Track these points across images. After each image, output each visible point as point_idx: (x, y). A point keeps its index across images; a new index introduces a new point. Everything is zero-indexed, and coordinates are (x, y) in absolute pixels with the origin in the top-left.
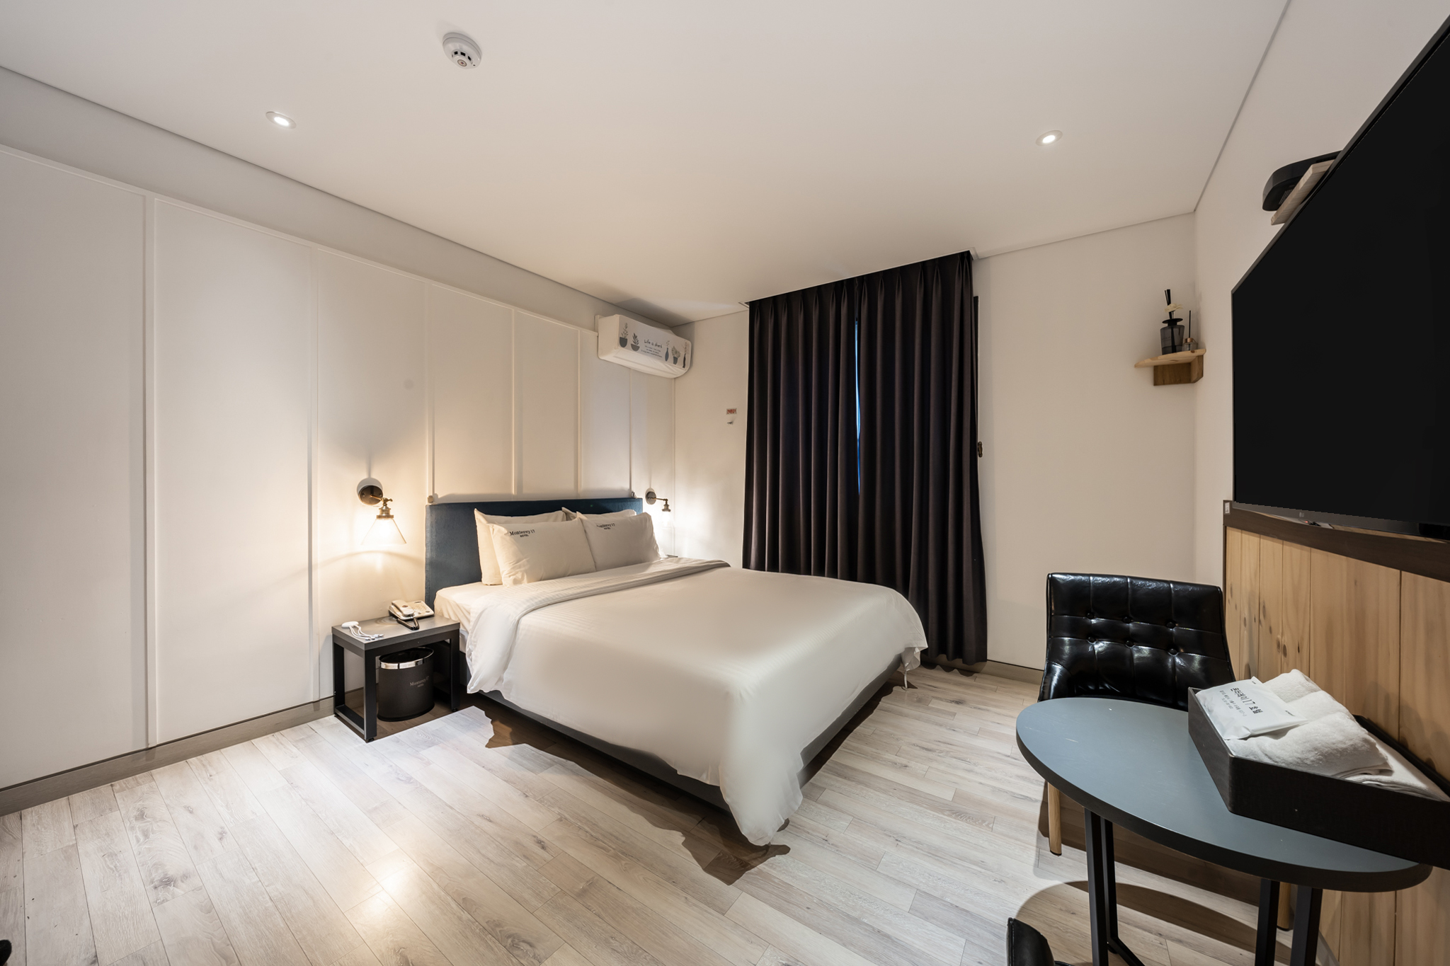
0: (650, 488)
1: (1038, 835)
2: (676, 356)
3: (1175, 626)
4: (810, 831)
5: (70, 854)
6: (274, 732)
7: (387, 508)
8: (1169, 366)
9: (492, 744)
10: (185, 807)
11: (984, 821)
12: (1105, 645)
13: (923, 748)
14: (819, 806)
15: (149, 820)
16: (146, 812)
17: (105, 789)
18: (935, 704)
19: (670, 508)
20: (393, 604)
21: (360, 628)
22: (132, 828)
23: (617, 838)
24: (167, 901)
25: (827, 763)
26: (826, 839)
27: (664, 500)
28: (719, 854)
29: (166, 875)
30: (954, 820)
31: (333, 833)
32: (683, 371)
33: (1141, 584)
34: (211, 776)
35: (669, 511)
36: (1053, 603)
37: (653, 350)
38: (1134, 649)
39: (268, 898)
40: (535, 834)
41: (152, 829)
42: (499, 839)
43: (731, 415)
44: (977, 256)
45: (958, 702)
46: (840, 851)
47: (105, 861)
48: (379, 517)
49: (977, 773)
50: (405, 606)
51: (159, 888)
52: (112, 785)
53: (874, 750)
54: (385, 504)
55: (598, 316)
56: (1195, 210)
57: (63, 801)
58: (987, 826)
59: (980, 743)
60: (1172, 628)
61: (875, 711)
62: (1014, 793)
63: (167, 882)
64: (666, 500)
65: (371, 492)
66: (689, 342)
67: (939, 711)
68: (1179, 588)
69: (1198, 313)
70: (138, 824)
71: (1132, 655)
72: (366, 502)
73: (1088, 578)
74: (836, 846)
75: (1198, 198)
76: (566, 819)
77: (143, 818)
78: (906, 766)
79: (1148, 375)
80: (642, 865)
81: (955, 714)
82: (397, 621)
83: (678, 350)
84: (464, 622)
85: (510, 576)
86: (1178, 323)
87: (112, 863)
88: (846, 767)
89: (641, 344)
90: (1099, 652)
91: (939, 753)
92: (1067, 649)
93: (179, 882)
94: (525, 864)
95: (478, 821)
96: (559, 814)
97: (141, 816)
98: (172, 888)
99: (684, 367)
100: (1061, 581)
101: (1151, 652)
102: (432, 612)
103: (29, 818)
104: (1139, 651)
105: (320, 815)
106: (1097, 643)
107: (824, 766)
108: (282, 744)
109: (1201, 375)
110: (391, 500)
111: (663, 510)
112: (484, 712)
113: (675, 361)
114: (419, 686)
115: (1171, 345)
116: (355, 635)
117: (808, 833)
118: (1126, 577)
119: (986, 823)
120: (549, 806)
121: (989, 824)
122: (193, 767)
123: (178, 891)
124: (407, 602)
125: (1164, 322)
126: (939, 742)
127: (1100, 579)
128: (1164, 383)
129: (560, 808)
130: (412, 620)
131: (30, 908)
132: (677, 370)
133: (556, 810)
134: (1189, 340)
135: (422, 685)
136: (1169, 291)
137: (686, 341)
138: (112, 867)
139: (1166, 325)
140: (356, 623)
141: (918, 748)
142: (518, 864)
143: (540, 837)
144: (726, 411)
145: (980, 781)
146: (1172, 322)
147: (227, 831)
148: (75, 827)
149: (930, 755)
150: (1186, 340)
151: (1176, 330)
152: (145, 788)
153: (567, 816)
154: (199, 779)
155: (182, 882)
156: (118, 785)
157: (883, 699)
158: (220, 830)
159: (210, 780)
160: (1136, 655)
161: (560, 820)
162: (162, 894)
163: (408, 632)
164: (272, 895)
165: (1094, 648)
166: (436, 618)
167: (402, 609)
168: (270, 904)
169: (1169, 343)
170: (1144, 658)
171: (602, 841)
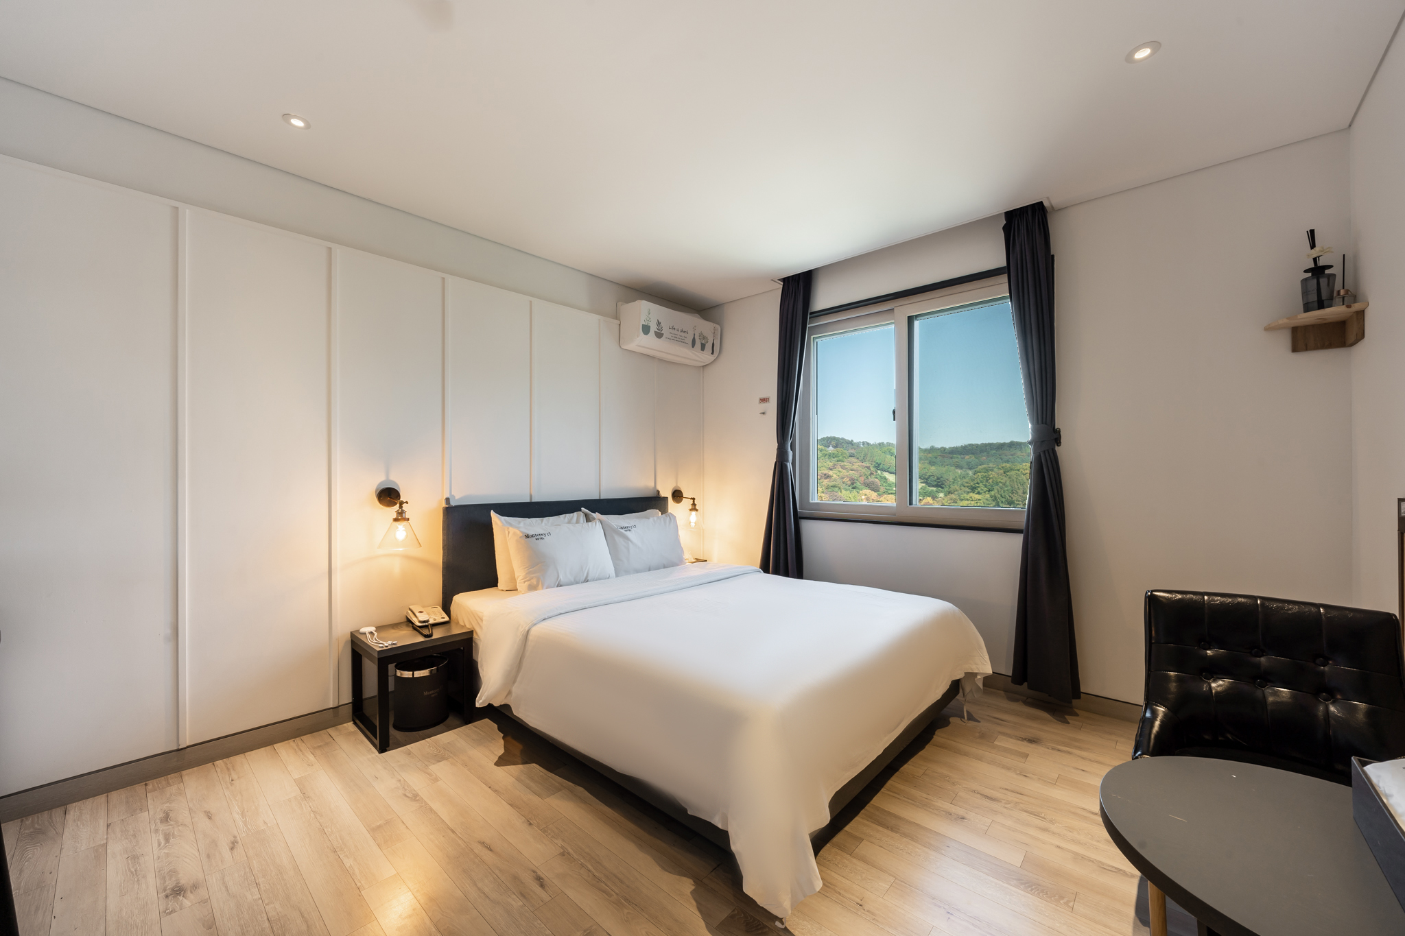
0: (677, 486)
1: (1134, 923)
2: (703, 342)
3: (1328, 663)
4: (842, 892)
5: (100, 854)
6: (295, 737)
7: (402, 511)
8: (1313, 326)
9: (501, 762)
10: (205, 812)
11: (1062, 898)
12: (1226, 684)
13: (986, 797)
14: (855, 861)
15: (172, 823)
16: (171, 815)
17: (139, 788)
18: (1002, 742)
19: (697, 507)
20: (410, 609)
21: (376, 634)
22: (157, 831)
23: (622, 882)
24: (175, 912)
25: (866, 807)
26: (860, 903)
27: (691, 498)
28: (734, 911)
29: (178, 883)
30: (1022, 892)
31: (335, 851)
32: (712, 358)
33: (1277, 607)
34: (232, 780)
35: (697, 510)
36: (1153, 628)
37: (678, 337)
38: (1268, 691)
39: (266, 918)
40: (534, 869)
41: (173, 834)
42: (497, 872)
43: (764, 405)
44: (1052, 207)
45: (1032, 741)
46: (877, 921)
47: (128, 864)
48: (396, 520)
49: (1054, 833)
50: (421, 612)
51: (170, 898)
52: (146, 785)
53: (925, 796)
54: (401, 507)
55: (620, 303)
56: (1350, 126)
57: (102, 798)
58: (1066, 903)
59: (1058, 794)
60: (1324, 666)
61: (927, 747)
62: (1103, 864)
63: (178, 891)
64: (694, 499)
65: (388, 495)
66: (718, 327)
67: (1006, 750)
68: (1334, 613)
69: (1356, 257)
70: (162, 827)
71: (1264, 698)
72: (384, 505)
73: (1201, 597)
74: (873, 914)
75: (1354, 110)
76: (569, 853)
77: (167, 820)
78: (963, 818)
79: (1285, 340)
80: (646, 916)
81: (1026, 756)
82: (413, 627)
83: (705, 335)
84: (478, 629)
85: (525, 582)
86: (1327, 272)
87: (133, 867)
88: (890, 814)
89: (665, 331)
90: (1217, 693)
91: (1006, 803)
92: (1173, 686)
93: (189, 892)
94: (521, 903)
95: (479, 849)
96: (562, 847)
97: (166, 818)
98: (181, 898)
99: (712, 353)
100: (1164, 600)
101: (1293, 696)
102: (447, 619)
103: (72, 813)
104: (1276, 694)
105: (325, 830)
106: (1215, 681)
107: (862, 811)
108: (301, 750)
109: (1361, 336)
110: (407, 502)
111: (691, 510)
112: (496, 726)
113: (703, 347)
114: (433, 696)
115: (1316, 299)
116: (370, 641)
117: (840, 894)
118: (1255, 598)
119: (1065, 900)
120: (553, 837)
121: (1068, 901)
122: (218, 770)
123: (187, 903)
124: (423, 607)
125: (1306, 271)
126: (1006, 789)
127: (1218, 599)
128: (1307, 348)
129: (563, 840)
130: (426, 626)
131: (58, 907)
132: (706, 357)
133: (560, 842)
134: (1342, 292)
135: (436, 694)
136: (1312, 232)
137: (715, 325)
138: (133, 870)
139: (1309, 275)
140: (373, 629)
141: (979, 796)
142: (513, 903)
143: (539, 873)
144: (758, 401)
145: (1058, 843)
146: (1318, 270)
147: (239, 840)
148: (108, 826)
149: (994, 805)
150: (1339, 292)
151: (1323, 281)
152: (173, 789)
153: (570, 850)
154: (222, 783)
155: (191, 892)
156: (151, 784)
157: (938, 732)
158: (233, 839)
159: (232, 784)
160: (1271, 699)
161: (563, 854)
162: (172, 904)
163: (421, 639)
164: (270, 915)
165: (1210, 687)
166: (453, 624)
167: (418, 614)
168: (267, 924)
169: (1313, 297)
170: (1282, 703)
171: (604, 883)
